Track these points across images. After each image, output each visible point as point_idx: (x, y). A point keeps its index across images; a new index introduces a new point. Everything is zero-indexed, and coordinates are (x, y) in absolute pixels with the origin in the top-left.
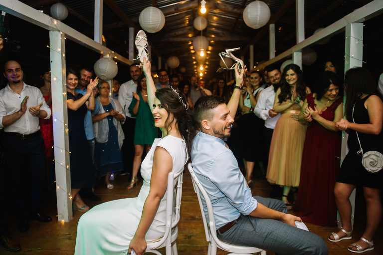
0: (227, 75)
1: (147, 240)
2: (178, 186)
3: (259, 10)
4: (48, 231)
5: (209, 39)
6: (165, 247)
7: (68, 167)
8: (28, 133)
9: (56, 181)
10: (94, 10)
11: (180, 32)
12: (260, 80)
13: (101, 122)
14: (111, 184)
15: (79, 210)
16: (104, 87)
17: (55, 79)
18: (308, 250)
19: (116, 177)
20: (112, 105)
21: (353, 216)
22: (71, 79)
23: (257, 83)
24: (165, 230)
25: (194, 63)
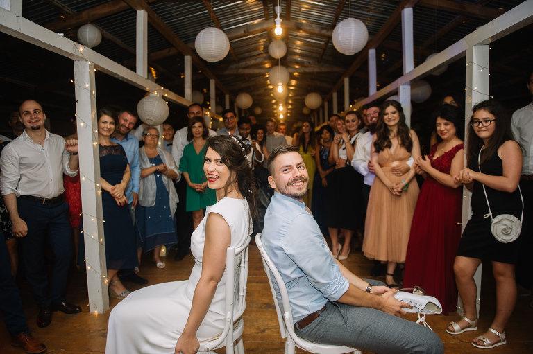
0: (316, 117)
1: (199, 339)
2: (242, 265)
3: (353, 30)
4: (75, 325)
5: (291, 70)
6: (225, 347)
7: (101, 240)
8: (51, 197)
9: (87, 260)
10: (135, 35)
11: (253, 62)
12: (358, 122)
13: (146, 179)
14: (162, 261)
15: (118, 298)
16: (151, 135)
17: (82, 124)
18: (417, 349)
19: (168, 252)
20: (161, 157)
21: (478, 299)
22: (105, 122)
23: (355, 127)
24: (225, 325)
25: (274, 101)
